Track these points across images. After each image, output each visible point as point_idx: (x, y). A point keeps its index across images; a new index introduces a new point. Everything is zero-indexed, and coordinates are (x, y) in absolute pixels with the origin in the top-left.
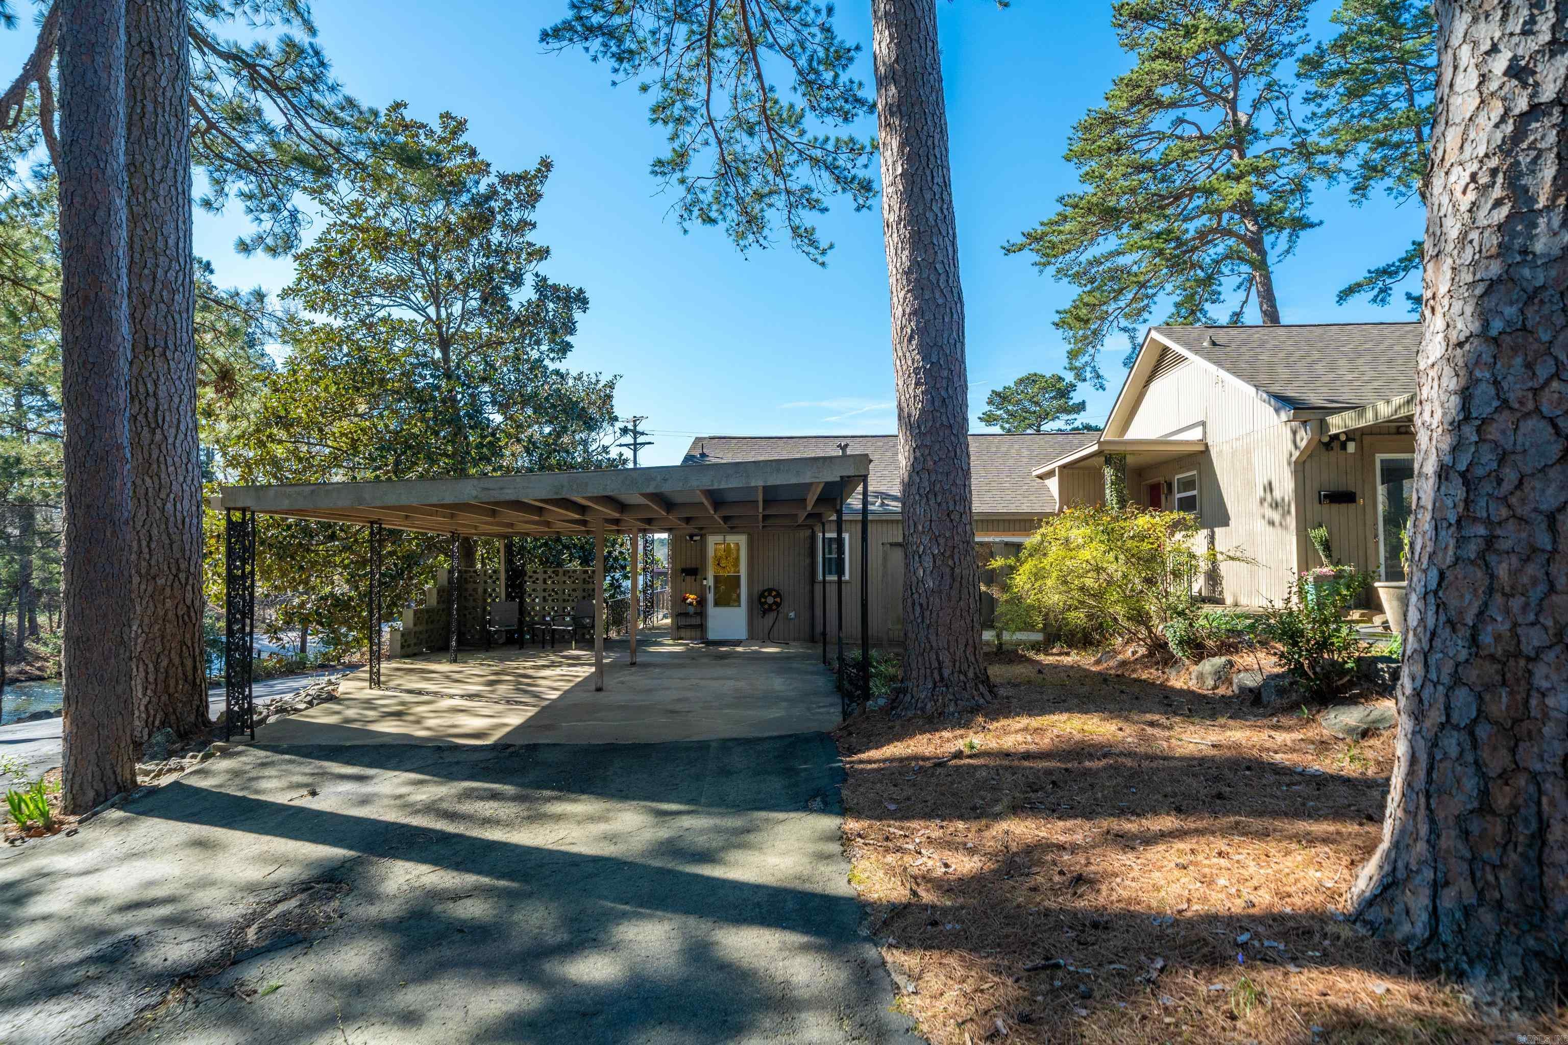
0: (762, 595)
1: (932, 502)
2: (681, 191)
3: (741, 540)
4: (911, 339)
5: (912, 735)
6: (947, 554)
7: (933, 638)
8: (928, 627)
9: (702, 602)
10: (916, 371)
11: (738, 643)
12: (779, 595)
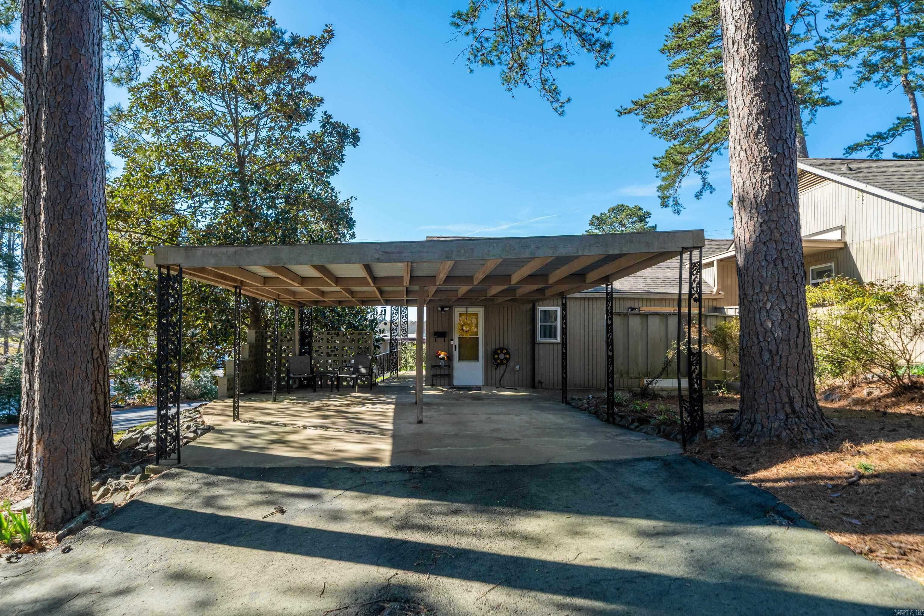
0: (495, 352)
3: (480, 311)
4: (758, 133)
5: (793, 457)
9: (450, 358)
10: (764, 160)
11: (479, 388)
12: (508, 353)
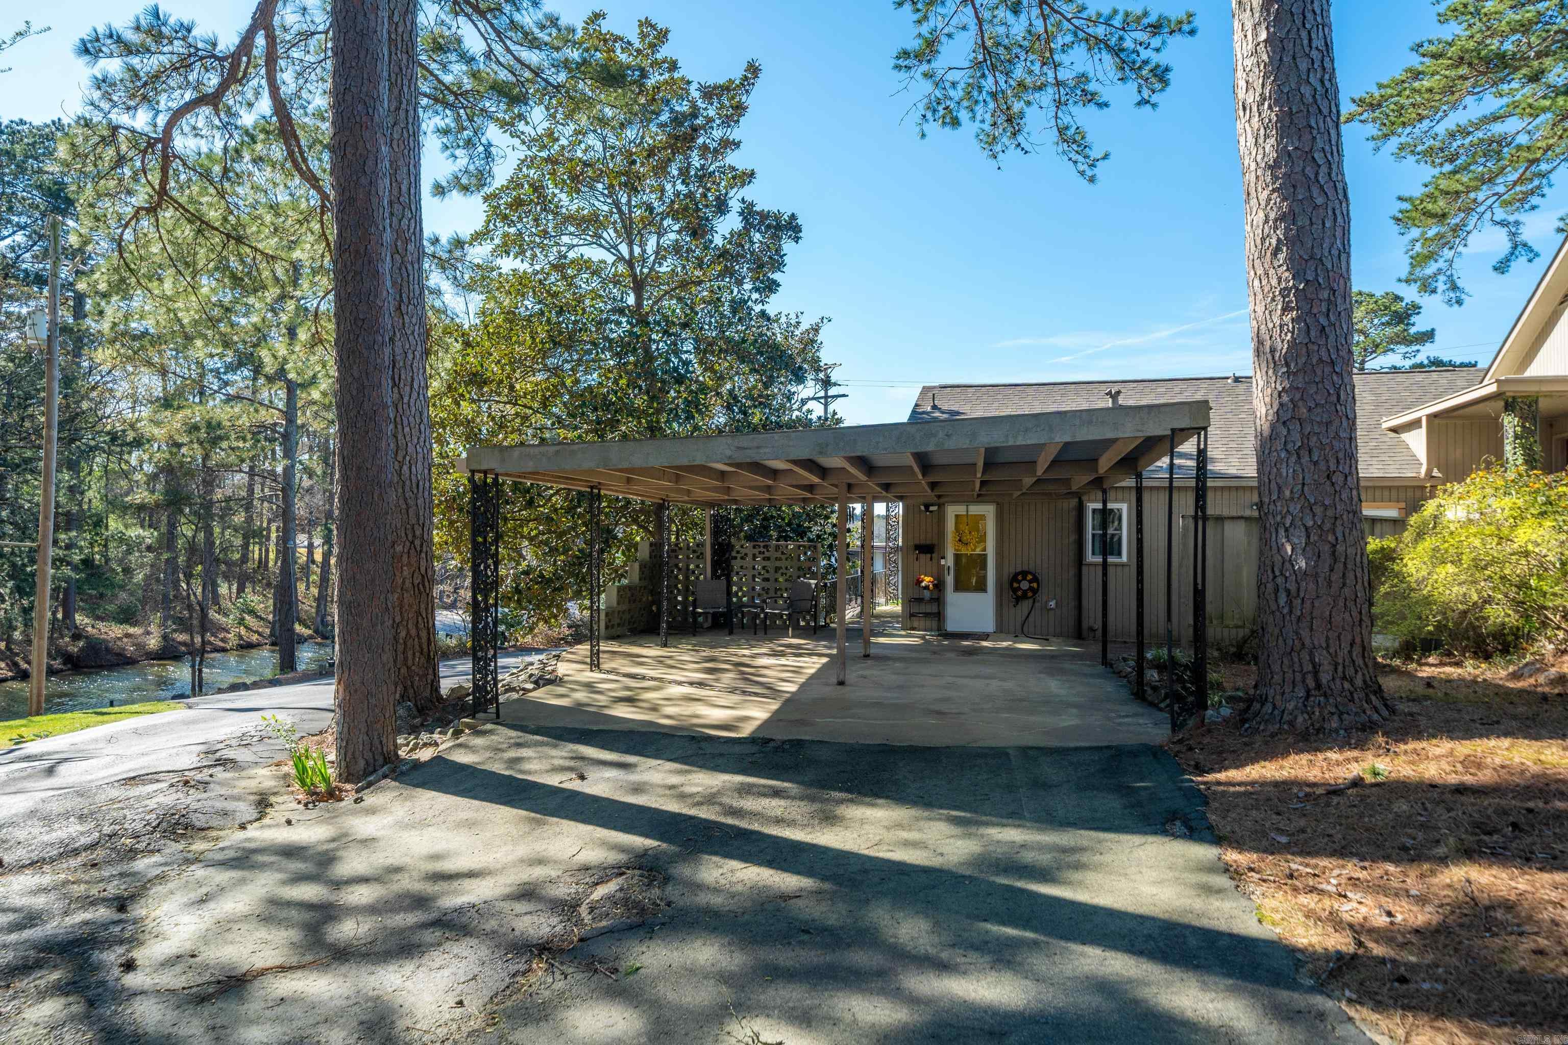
0: (1014, 578)
1: (1305, 459)
2: (927, 87)
3: (988, 511)
4: (1276, 252)
5: (1285, 754)
6: (1327, 526)
7: (1305, 633)
8: (1299, 619)
9: (939, 586)
10: (1284, 293)
11: (986, 637)
12: (1035, 579)
